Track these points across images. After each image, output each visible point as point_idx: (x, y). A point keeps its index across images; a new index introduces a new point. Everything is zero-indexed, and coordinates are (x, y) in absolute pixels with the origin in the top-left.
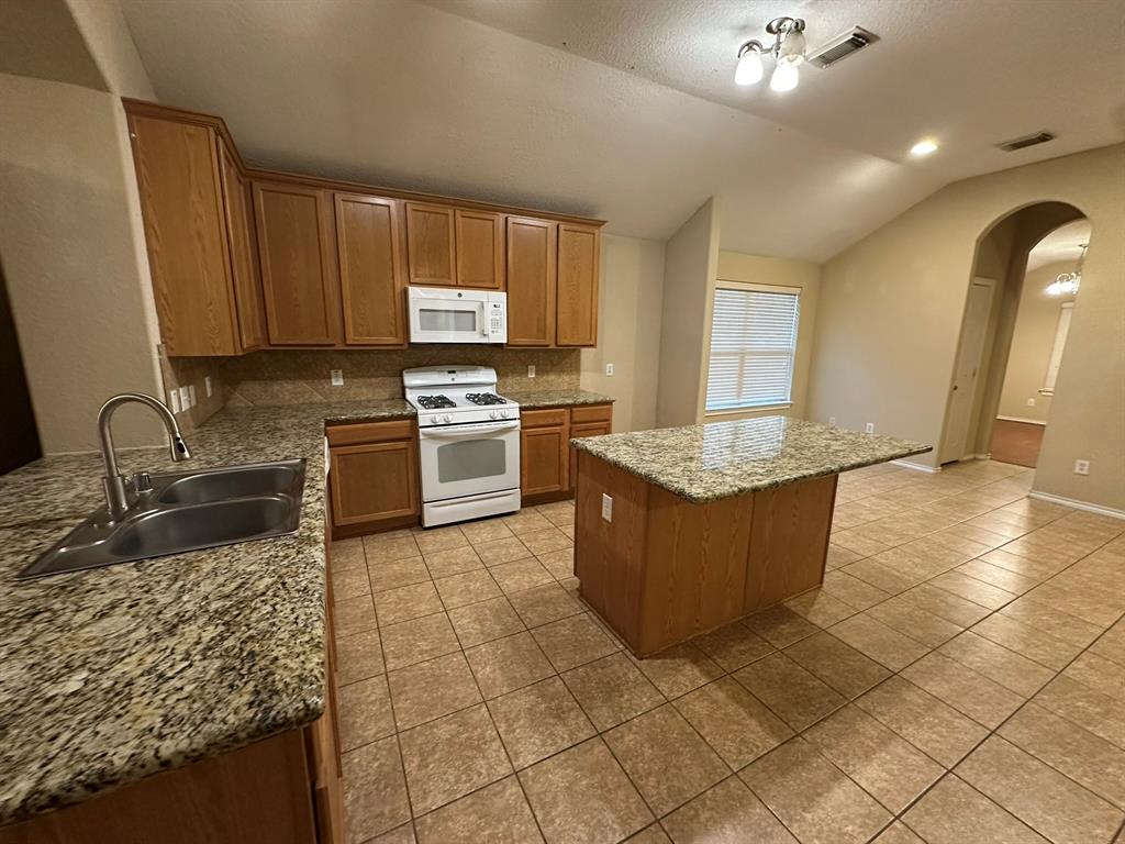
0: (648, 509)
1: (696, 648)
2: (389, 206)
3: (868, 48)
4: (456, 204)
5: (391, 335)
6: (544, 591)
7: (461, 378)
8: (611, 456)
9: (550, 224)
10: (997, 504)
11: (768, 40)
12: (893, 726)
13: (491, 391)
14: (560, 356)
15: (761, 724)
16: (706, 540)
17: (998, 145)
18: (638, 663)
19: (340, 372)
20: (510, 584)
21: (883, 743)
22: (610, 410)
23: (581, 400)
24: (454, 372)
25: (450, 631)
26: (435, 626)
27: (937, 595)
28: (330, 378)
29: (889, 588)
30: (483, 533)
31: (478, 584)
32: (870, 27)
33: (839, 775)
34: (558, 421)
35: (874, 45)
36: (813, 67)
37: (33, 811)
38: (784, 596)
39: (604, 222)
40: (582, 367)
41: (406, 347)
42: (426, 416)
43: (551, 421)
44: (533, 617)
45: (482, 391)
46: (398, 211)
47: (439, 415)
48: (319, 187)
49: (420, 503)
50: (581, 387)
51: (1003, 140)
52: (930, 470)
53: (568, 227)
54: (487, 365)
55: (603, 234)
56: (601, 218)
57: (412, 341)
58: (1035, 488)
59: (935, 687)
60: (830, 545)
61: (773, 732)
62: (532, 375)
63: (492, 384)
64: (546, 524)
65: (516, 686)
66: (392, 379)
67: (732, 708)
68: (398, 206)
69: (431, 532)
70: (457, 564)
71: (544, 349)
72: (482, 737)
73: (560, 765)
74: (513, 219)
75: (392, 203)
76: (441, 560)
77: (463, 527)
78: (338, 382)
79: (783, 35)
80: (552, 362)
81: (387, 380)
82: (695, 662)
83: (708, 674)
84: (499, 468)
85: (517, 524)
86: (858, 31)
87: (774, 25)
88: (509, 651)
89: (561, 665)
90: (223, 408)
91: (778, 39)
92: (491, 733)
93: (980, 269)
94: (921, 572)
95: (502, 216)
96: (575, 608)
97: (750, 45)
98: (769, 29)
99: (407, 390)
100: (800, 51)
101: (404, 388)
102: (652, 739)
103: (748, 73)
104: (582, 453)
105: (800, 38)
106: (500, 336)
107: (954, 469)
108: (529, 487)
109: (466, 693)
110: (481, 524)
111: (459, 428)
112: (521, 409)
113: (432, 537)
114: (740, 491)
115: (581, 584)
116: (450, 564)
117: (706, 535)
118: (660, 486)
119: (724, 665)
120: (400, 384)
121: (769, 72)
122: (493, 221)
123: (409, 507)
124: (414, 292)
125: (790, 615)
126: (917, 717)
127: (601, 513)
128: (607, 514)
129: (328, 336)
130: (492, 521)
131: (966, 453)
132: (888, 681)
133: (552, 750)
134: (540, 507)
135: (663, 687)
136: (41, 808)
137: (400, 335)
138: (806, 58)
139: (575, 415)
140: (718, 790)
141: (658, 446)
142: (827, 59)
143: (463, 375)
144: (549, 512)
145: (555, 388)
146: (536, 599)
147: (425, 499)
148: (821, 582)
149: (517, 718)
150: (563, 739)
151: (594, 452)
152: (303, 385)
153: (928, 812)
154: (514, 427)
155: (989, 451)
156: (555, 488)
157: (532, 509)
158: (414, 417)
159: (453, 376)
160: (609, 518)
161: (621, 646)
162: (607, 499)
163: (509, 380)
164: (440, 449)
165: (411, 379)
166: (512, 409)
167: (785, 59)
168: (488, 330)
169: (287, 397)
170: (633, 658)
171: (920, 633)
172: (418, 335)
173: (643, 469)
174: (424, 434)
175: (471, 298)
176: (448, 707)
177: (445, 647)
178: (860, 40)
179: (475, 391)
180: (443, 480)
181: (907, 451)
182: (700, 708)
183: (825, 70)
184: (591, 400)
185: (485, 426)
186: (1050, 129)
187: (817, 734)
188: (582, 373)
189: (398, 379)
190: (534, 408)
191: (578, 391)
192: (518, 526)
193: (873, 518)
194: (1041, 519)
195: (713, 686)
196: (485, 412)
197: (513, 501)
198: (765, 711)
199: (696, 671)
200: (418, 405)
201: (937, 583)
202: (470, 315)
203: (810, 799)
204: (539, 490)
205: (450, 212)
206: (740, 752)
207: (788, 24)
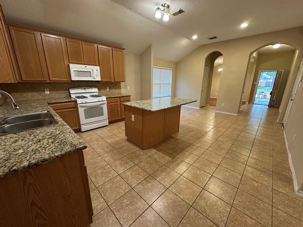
0: (143, 116)
1: (155, 146)
2: (60, 39)
3: (182, 14)
4: (82, 40)
5: (65, 78)
6: (118, 141)
7: (87, 91)
8: (133, 105)
9: (110, 48)
10: (210, 113)
11: (162, 8)
12: (191, 152)
13: (97, 94)
14: (115, 84)
15: (168, 156)
16: (155, 123)
17: (208, 38)
18: (143, 151)
19: (48, 89)
20: (109, 141)
21: (189, 155)
22: (130, 98)
23: (122, 96)
24: (85, 89)
25: (96, 153)
26: (91, 152)
27: (199, 130)
28: (45, 91)
29: (190, 130)
30: (99, 131)
31: (101, 142)
32: (183, 9)
33: (182, 161)
34: (117, 101)
35: (184, 13)
36: (172, 16)
37: (31, 166)
38: (172, 134)
39: (125, 49)
40: (121, 88)
41: (70, 82)
42: (79, 101)
43: (115, 101)
44: (117, 147)
45: (94, 94)
46: (63, 41)
47: (84, 100)
48: (35, 31)
49: (80, 125)
50: (122, 93)
51: (208, 37)
52: (199, 108)
53: (115, 49)
54: (95, 87)
55: (124, 52)
56: (123, 47)
57: (72, 80)
58: (216, 110)
59: (198, 145)
60: (180, 124)
61: (170, 157)
62: (108, 90)
63: (97, 92)
64: (116, 127)
65: (115, 160)
66: (66, 91)
67: (163, 155)
68: (63, 39)
69: (84, 133)
70: (94, 139)
71: (111, 83)
72: (109, 171)
73: (129, 171)
74: (99, 46)
75: (61, 38)
76: (89, 138)
77: (93, 130)
78: (47, 92)
79: (165, 7)
80: (113, 86)
81: (64, 92)
82: (155, 148)
83: (158, 150)
84: (102, 114)
85: (108, 128)
86: (180, 9)
87: (163, 5)
88: (112, 154)
89: (125, 154)
90: (5, 101)
91: (164, 8)
92: (111, 169)
93: (206, 65)
94: (196, 127)
95: (96, 45)
96: (127, 143)
97: (158, 8)
98: (162, 5)
99: (71, 94)
100: (169, 12)
101: (70, 94)
102: (147, 163)
103: (158, 15)
104: (126, 106)
105: (169, 9)
106: (99, 79)
107: (203, 108)
108: (110, 119)
109: (103, 164)
110: (98, 129)
111: (90, 104)
112: (107, 98)
113: (85, 134)
114: (162, 109)
115: (128, 138)
116: (92, 139)
117: (155, 122)
118: (146, 110)
119: (161, 148)
120: (69, 93)
121: (163, 16)
122: (94, 46)
123: (77, 127)
124: (71, 65)
125: (173, 138)
126: (195, 150)
127: (131, 119)
128: (133, 119)
129: (43, 78)
130: (101, 128)
131: (205, 104)
132: (190, 145)
133: (126, 169)
134: (114, 124)
135: (149, 154)
136: (32, 166)
137: (68, 78)
138: (170, 14)
139: (121, 99)
140: (161, 168)
141: (143, 103)
142: (175, 14)
143: (88, 90)
144: (116, 125)
145: (115, 93)
146: (116, 143)
147: (81, 124)
148: (178, 131)
149: (117, 165)
150: (128, 167)
151: (129, 105)
152: (35, 94)
153: (196, 163)
154: (105, 103)
155: (209, 104)
156: (117, 118)
157: (112, 125)
158: (76, 101)
159: (85, 90)
160: (134, 120)
161: (139, 149)
162: (133, 116)
163: (102, 91)
164: (84, 110)
165: (72, 91)
166: (104, 98)
167: (166, 14)
168: (95, 77)
169: (30, 98)
170: (141, 150)
171: (196, 137)
172: (74, 78)
173: (141, 107)
174: (79, 106)
175: (89, 68)
176: (99, 167)
177: (95, 156)
178: (181, 11)
179: (92, 94)
180: (86, 118)
181: (192, 101)
182: (156, 156)
183: (174, 17)
184: (125, 95)
185: (97, 103)
186: (216, 36)
187: (178, 156)
188: (121, 89)
189: (68, 91)
190: (110, 98)
191: (120, 93)
192: (108, 129)
193: (188, 118)
194: (217, 115)
195: (158, 152)
196: (97, 99)
197: (106, 123)
198: (168, 154)
199: (155, 150)
200: (76, 98)
201: (199, 128)
202: (90, 73)
203: (177, 166)
204: (113, 119)
205: (80, 42)
206: (165, 161)
207: (166, 5)
